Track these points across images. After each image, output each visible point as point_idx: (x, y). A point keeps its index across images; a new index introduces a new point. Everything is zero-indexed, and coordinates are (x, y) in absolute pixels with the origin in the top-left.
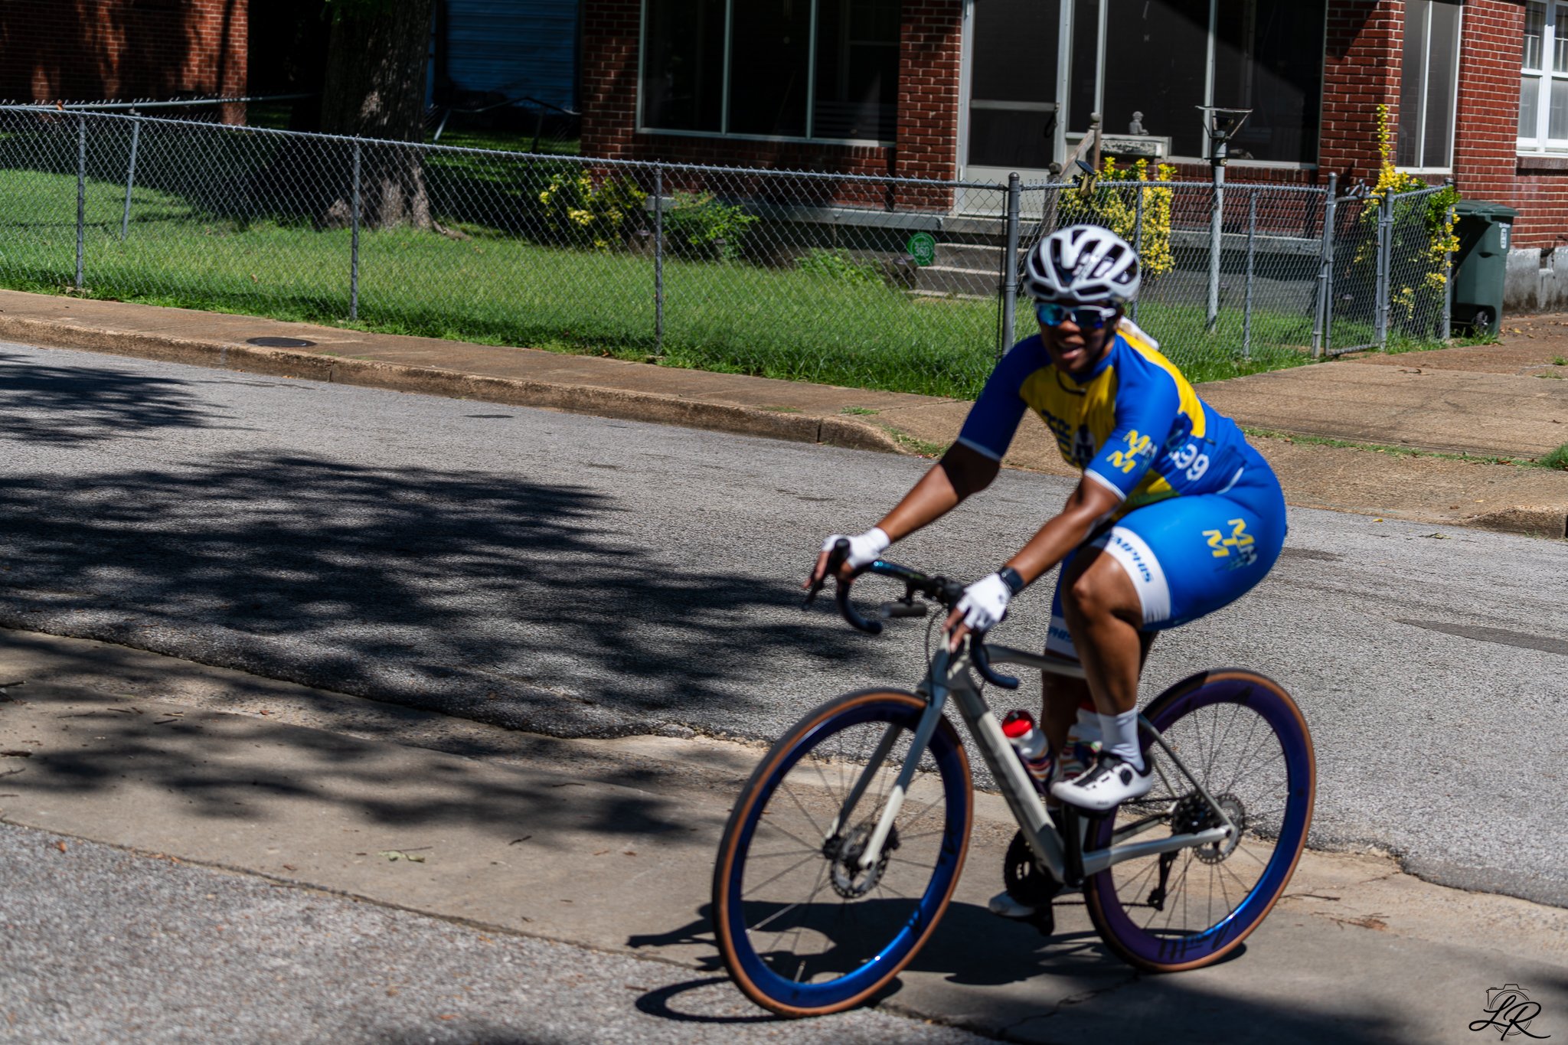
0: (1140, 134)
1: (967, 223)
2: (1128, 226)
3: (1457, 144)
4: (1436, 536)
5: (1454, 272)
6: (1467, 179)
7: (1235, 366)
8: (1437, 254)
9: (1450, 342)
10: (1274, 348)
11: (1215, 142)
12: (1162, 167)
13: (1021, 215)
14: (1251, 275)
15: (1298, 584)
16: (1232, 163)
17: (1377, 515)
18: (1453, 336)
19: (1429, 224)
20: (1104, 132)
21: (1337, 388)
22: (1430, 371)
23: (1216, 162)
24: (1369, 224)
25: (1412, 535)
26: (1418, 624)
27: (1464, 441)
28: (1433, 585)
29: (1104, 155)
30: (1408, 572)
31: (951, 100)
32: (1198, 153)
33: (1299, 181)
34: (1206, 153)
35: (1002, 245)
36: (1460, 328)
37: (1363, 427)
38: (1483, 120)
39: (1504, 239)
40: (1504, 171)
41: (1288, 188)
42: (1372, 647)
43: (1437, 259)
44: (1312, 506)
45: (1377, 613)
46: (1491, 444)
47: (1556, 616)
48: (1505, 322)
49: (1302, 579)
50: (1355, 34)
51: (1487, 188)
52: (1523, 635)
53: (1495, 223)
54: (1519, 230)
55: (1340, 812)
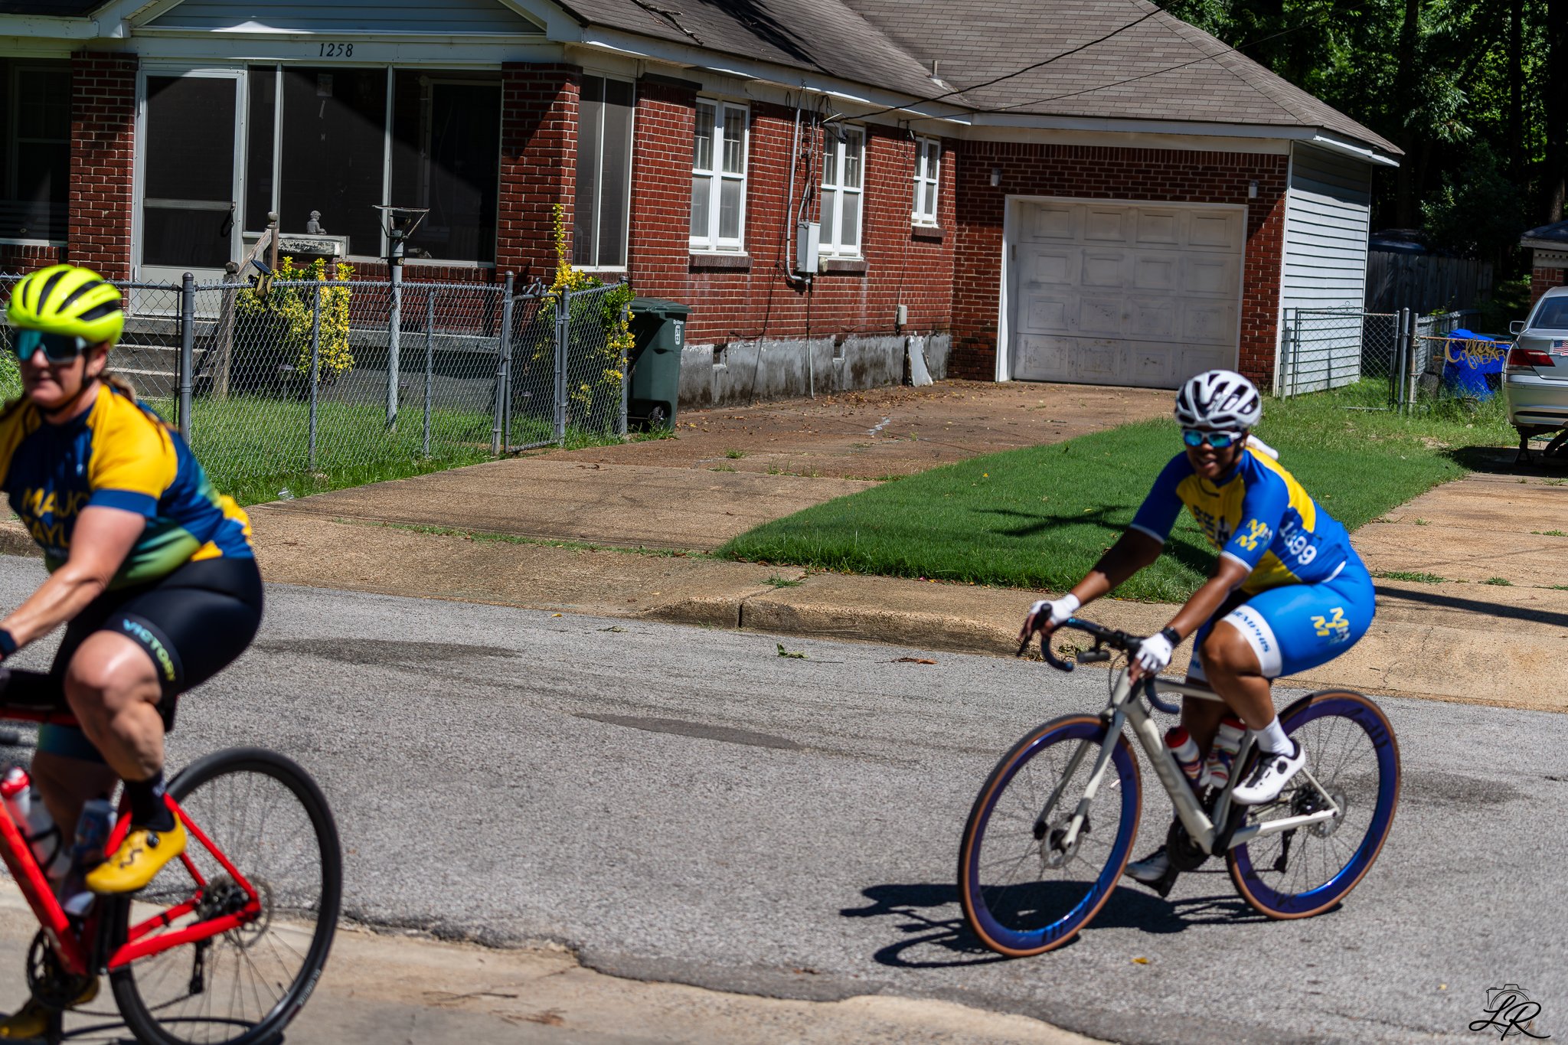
0: (318, 233)
1: (141, 324)
2: (308, 325)
3: (631, 243)
4: (613, 630)
5: (630, 369)
6: (641, 277)
7: (415, 464)
8: (614, 350)
9: (627, 437)
10: (455, 446)
11: (394, 242)
12: (342, 266)
13: (196, 315)
14: (430, 374)
15: (477, 682)
16: (409, 262)
17: (556, 610)
18: (629, 431)
19: (605, 321)
20: (281, 232)
21: (516, 484)
22: (608, 466)
23: (393, 261)
24: (547, 322)
25: (590, 629)
26: (594, 717)
27: (641, 535)
28: (610, 678)
29: (282, 254)
30: (587, 666)
31: (124, 199)
32: (377, 253)
33: (477, 280)
34: (384, 252)
35: (177, 347)
36: (637, 423)
37: (542, 523)
38: (656, 219)
39: (678, 335)
40: (677, 269)
41: (466, 286)
42: (550, 742)
43: (613, 356)
44: (492, 602)
45: (556, 708)
46: (667, 537)
47: (728, 705)
48: (680, 417)
49: (481, 677)
50: (531, 134)
51: (661, 285)
52: (697, 725)
53: (669, 320)
54: (693, 326)
55: (518, 909)
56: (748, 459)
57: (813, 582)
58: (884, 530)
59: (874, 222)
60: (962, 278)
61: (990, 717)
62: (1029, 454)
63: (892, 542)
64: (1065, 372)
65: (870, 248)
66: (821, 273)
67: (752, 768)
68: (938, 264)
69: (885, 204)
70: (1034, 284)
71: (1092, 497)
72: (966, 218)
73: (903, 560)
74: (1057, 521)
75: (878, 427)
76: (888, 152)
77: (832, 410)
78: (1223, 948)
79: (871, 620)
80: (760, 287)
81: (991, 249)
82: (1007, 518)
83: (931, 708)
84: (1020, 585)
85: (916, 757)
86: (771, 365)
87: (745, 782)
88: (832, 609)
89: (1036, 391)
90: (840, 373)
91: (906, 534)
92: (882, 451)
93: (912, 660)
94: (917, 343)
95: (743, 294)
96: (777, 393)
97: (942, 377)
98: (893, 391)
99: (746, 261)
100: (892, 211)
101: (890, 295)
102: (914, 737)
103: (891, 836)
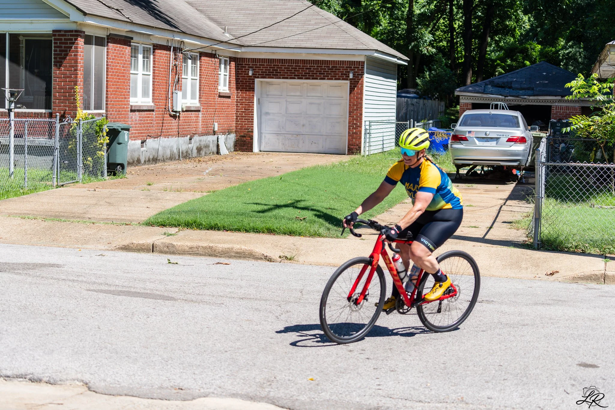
3: (107, 101)
4: (101, 255)
5: (107, 151)
6: (111, 114)
7: (21, 191)
8: (102, 144)
9: (107, 178)
10: (37, 183)
11: (10, 102)
14: (26, 155)
15: (47, 278)
16: (17, 110)
17: (79, 248)
18: (108, 175)
19: (97, 132)
21: (62, 198)
22: (99, 190)
23: (10, 110)
24: (73, 133)
25: (93, 255)
26: (94, 291)
27: (113, 217)
28: (101, 275)
30: (91, 270)
32: (4, 107)
33: (45, 117)
34: (7, 107)
36: (111, 172)
37: (73, 213)
38: (116, 91)
39: (126, 137)
40: (125, 111)
41: (40, 120)
42: (76, 301)
43: (101, 146)
44: (53, 246)
45: (78, 287)
46: (123, 217)
47: (148, 284)
48: (128, 169)
49: (48, 276)
50: (65, 58)
51: (119, 118)
52: (135, 292)
53: (123, 131)
54: (132, 133)
55: (64, 369)
56: (155, 185)
57: (182, 233)
58: (209, 212)
59: (203, 91)
60: (239, 112)
61: (252, 285)
62: (266, 180)
63: (212, 217)
64: (280, 148)
65: (202, 101)
66: (183, 111)
67: (157, 308)
68: (229, 106)
69: (207, 83)
70: (267, 114)
71: (291, 197)
72: (240, 88)
73: (217, 224)
74: (278, 207)
75: (207, 171)
76: (208, 63)
77: (189, 165)
78: (343, 373)
79: (205, 248)
80: (159, 117)
81: (250, 100)
82: (258, 206)
83: (229, 282)
84: (263, 232)
85: (222, 302)
86: (164, 148)
87: (154, 314)
88: (189, 244)
89: (269, 155)
90: (192, 151)
91: (218, 214)
92: (209, 181)
93: (221, 263)
94: (222, 138)
95: (152, 120)
96: (167, 159)
97: (232, 151)
98: (213, 157)
99: (153, 107)
100: (211, 86)
101: (210, 119)
102: (222, 294)
103: (213, 334)
